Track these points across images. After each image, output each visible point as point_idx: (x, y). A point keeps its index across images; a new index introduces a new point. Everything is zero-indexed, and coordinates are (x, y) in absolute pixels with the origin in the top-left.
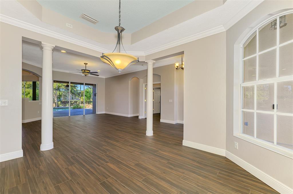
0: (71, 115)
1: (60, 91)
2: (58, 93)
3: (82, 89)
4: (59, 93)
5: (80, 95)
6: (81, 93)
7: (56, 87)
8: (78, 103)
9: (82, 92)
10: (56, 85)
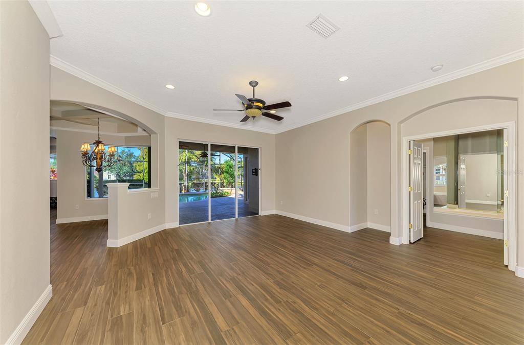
0: (211, 220)
1: (190, 165)
2: (188, 168)
3: (222, 162)
4: (190, 169)
5: (219, 173)
6: (220, 168)
7: (185, 159)
8: (216, 185)
9: (222, 166)
10: (185, 154)
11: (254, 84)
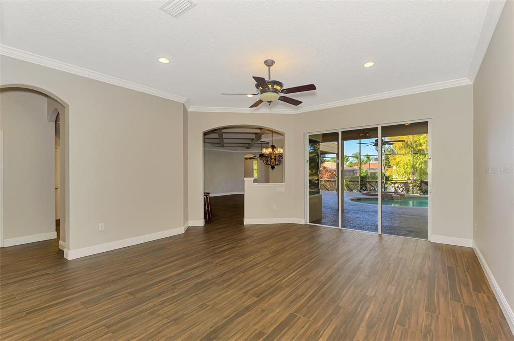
11: (269, 63)
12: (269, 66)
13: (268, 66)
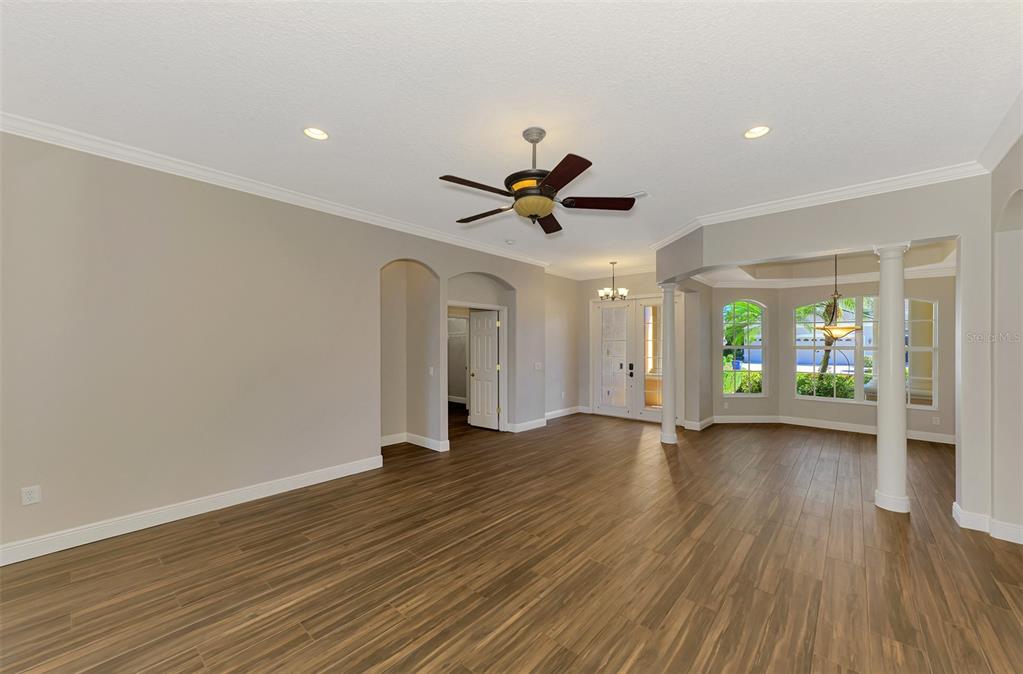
12: (534, 142)
13: (532, 141)
